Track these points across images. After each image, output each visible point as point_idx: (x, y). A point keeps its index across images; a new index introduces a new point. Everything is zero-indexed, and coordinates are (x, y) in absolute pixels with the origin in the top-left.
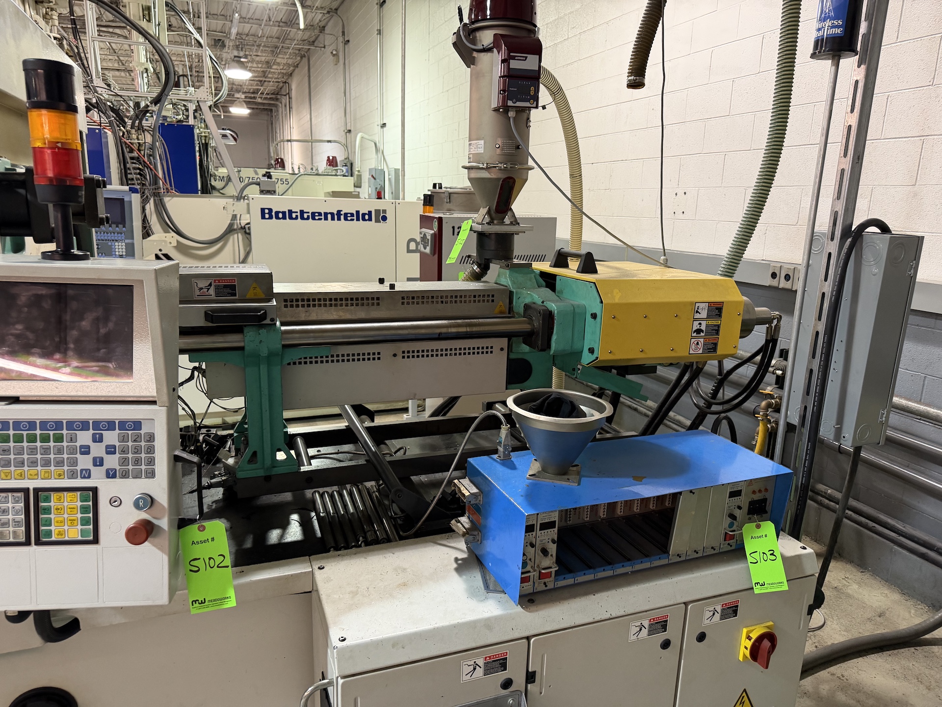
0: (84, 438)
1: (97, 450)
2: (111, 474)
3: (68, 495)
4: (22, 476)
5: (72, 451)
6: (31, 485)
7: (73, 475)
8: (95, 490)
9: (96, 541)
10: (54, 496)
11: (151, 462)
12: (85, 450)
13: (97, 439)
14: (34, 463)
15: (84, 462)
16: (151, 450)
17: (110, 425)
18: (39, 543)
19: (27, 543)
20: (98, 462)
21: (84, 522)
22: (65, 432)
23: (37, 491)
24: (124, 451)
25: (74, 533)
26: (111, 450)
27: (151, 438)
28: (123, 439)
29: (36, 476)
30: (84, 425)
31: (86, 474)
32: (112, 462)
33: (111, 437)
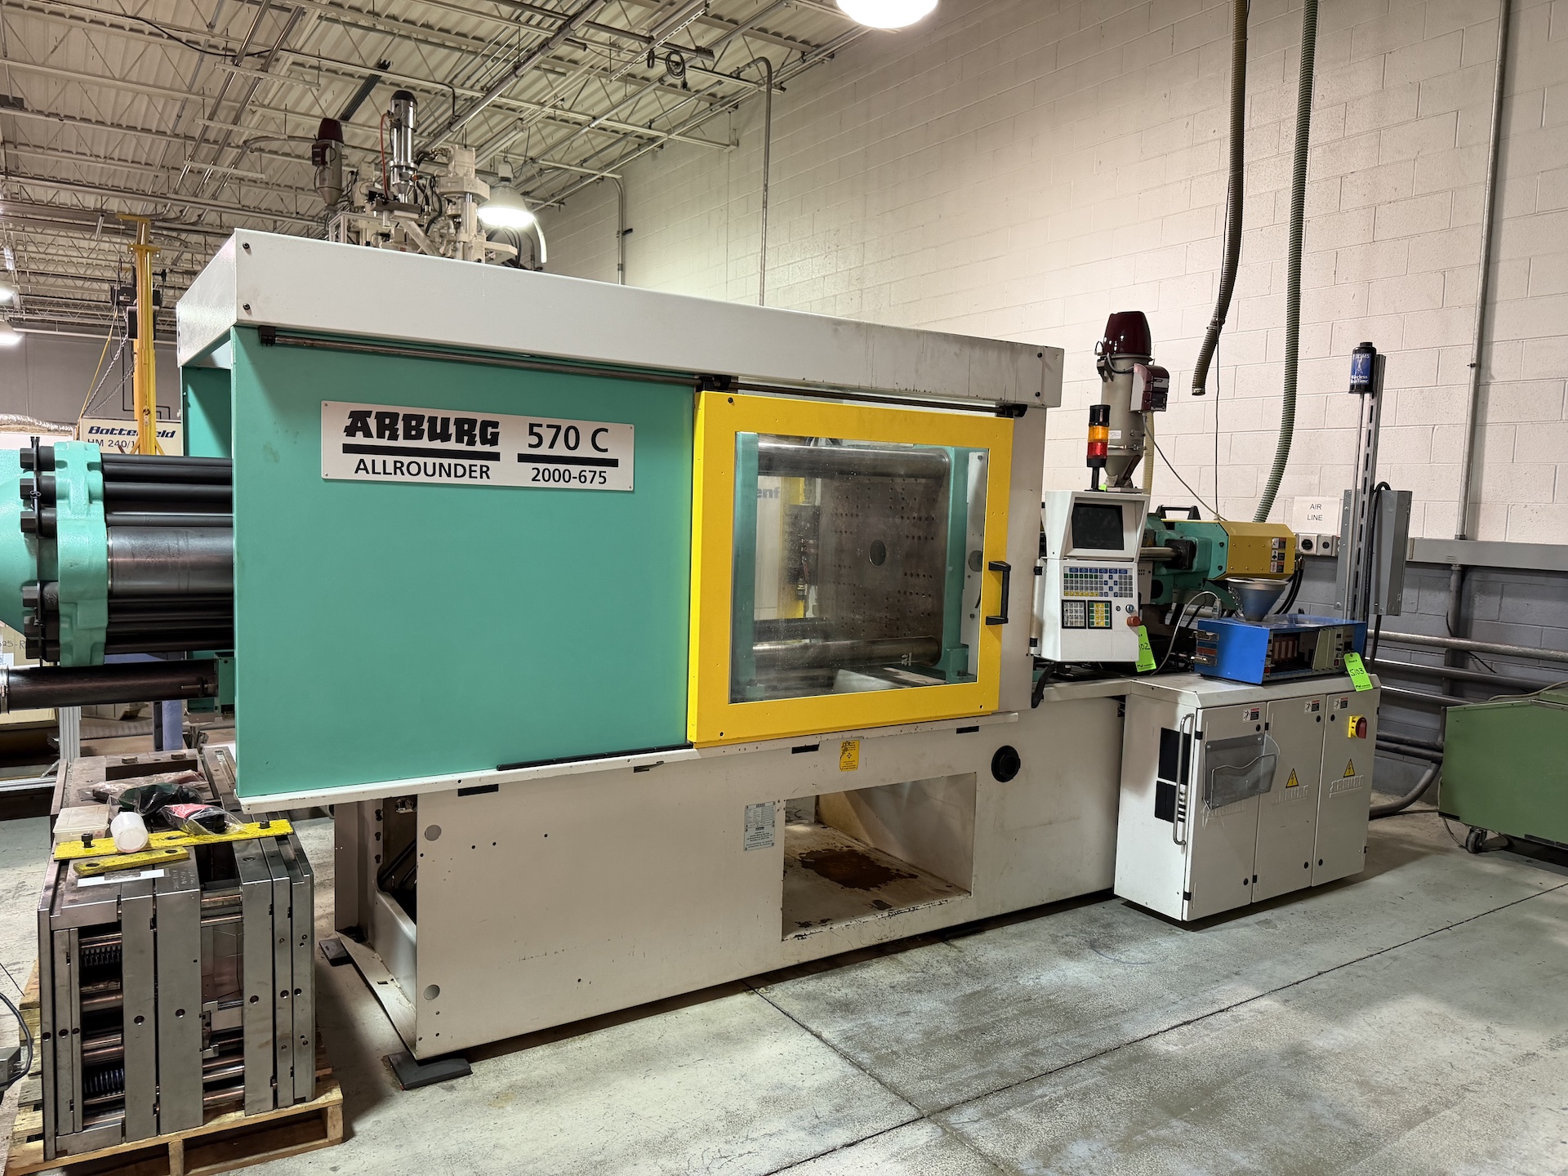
0: (1106, 577)
1: (1111, 583)
2: (1116, 595)
3: (1100, 604)
4: (1082, 595)
5: (1101, 583)
6: (1087, 599)
7: (1101, 595)
8: (1110, 602)
9: (1111, 628)
10: (1095, 604)
11: (1131, 589)
12: (1106, 583)
13: (1111, 577)
14: (1087, 589)
15: (1106, 589)
16: (1131, 584)
17: (1116, 571)
18: (1090, 628)
19: (1084, 628)
20: (1111, 589)
21: (1107, 618)
22: (1098, 574)
23: (1089, 601)
24: (1121, 584)
25: (1103, 624)
26: (1116, 583)
27: (1131, 578)
28: (1120, 577)
29: (1087, 595)
30: (1106, 571)
31: (1106, 595)
32: (1116, 589)
33: (1116, 577)
